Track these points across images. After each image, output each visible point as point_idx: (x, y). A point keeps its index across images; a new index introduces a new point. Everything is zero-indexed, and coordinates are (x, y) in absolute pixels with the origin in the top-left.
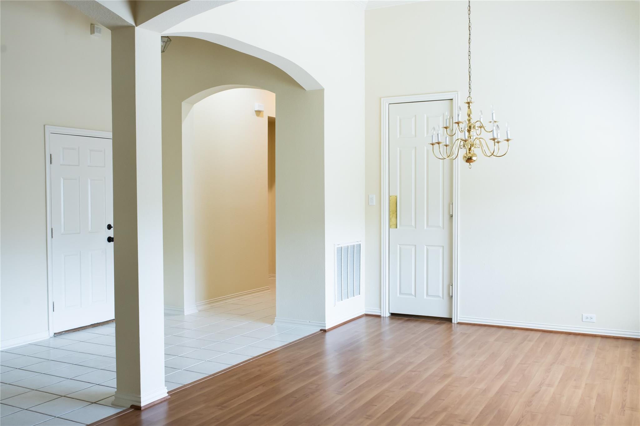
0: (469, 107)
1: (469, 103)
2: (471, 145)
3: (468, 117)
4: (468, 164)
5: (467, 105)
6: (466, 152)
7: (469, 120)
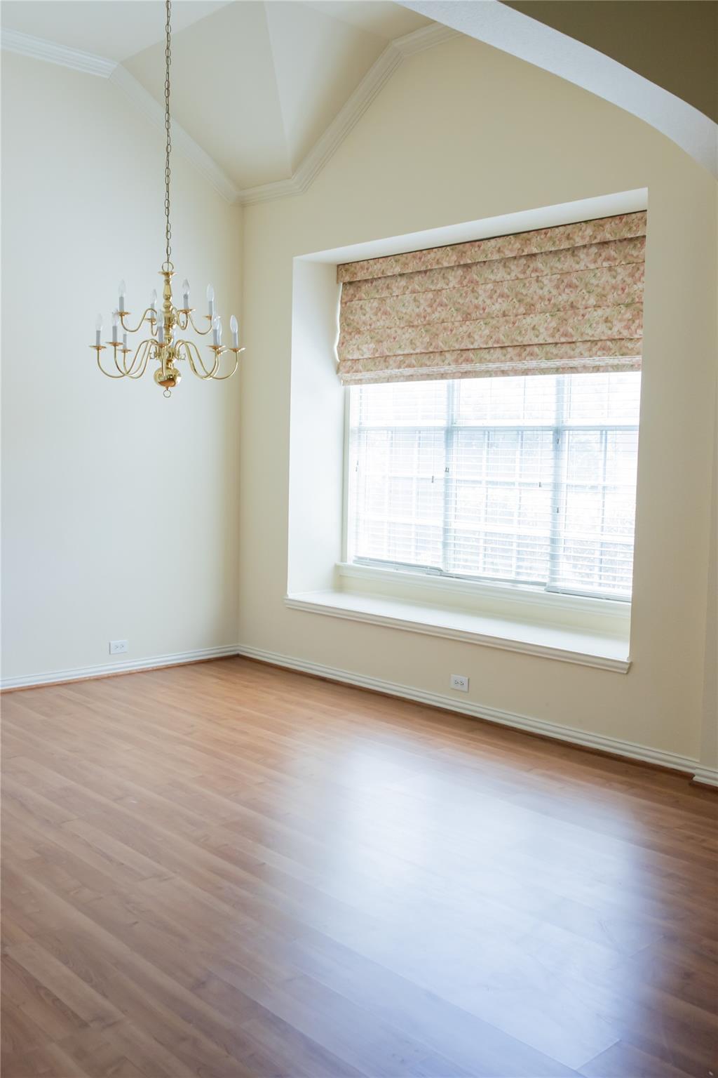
0: (168, 282)
1: (167, 274)
2: (170, 354)
3: (164, 300)
4: (164, 388)
5: (164, 278)
6: (161, 366)
7: (167, 307)
